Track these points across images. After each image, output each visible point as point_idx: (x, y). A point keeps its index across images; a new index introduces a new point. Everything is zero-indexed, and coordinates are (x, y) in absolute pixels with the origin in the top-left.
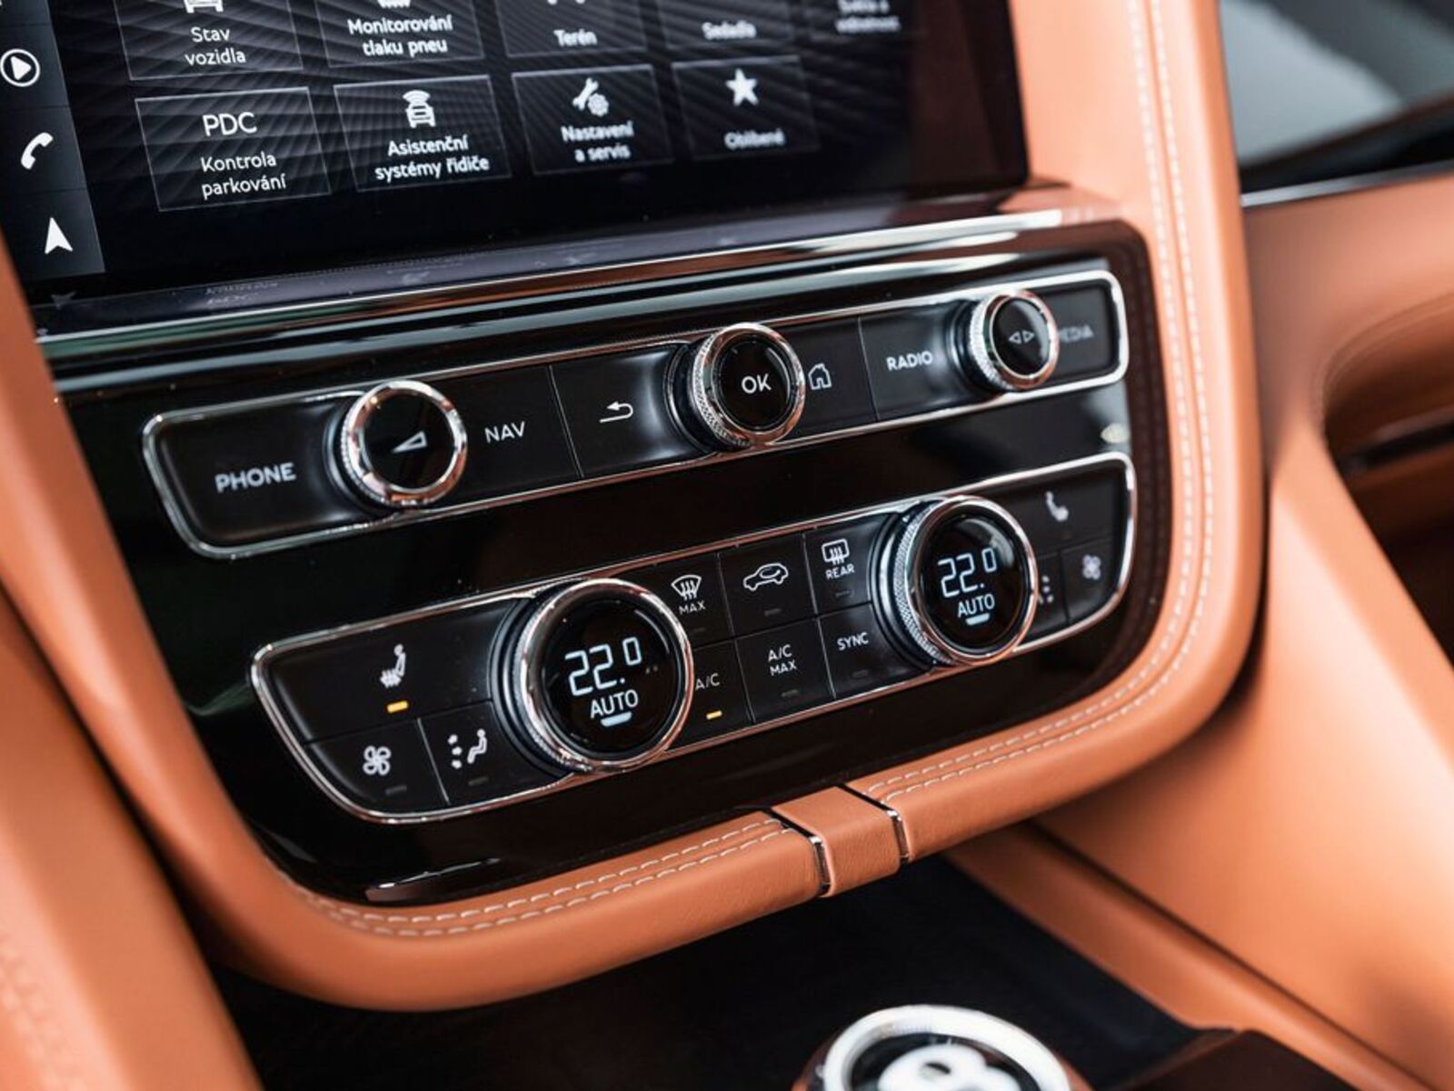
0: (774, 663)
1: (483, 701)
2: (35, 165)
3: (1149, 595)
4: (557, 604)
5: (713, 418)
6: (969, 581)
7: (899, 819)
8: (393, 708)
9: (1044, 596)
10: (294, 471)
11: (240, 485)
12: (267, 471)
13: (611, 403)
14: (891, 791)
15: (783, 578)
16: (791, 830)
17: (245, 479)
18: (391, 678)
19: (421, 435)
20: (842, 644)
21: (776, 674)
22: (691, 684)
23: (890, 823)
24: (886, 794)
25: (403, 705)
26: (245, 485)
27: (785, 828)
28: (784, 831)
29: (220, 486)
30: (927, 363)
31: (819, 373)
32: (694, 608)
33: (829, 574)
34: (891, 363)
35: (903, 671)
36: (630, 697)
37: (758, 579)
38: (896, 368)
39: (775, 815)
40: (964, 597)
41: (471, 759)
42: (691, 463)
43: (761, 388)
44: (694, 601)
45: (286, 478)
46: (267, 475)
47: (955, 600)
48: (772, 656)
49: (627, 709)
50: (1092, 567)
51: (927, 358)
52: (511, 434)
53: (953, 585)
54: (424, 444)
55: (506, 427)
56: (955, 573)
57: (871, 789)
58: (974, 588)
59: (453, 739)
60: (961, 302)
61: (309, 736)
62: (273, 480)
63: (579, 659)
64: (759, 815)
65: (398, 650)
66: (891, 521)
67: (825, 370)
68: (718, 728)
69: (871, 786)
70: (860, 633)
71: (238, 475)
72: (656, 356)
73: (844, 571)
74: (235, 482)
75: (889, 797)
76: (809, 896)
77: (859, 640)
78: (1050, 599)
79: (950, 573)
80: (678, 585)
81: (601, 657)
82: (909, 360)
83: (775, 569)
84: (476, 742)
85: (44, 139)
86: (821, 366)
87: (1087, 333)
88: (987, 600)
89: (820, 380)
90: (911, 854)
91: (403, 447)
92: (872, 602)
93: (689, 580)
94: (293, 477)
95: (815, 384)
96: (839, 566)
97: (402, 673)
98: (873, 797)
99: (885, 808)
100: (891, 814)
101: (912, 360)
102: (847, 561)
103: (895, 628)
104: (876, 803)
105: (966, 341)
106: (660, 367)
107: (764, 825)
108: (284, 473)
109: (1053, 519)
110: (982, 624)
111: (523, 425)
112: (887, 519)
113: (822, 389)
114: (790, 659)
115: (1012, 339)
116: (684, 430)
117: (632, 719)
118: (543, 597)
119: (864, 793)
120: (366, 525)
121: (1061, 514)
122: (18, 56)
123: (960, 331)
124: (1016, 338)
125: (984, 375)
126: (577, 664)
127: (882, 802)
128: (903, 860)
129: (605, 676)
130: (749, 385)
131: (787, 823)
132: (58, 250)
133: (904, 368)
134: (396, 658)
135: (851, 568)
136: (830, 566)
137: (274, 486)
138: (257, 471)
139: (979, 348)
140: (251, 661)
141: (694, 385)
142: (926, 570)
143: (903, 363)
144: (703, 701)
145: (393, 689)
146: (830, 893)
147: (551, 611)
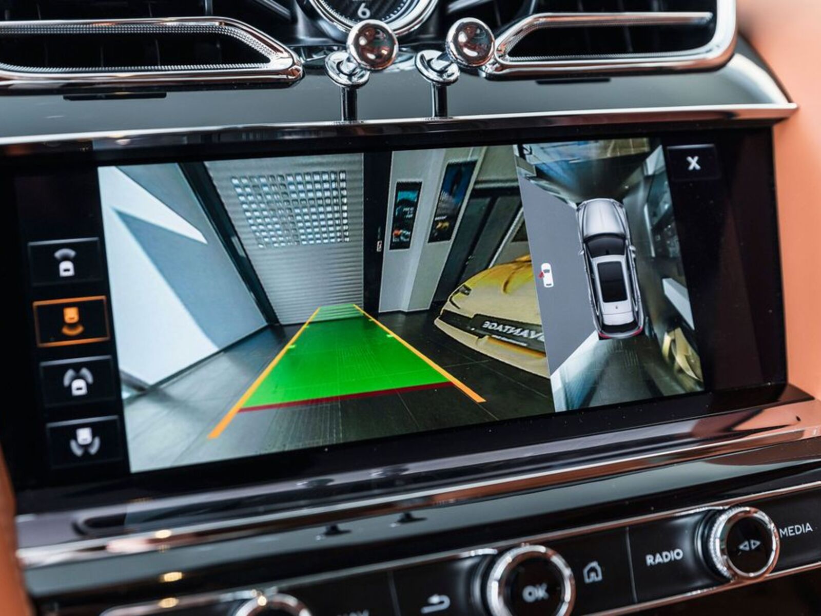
30: (678, 558)
31: (593, 569)
34: (650, 560)
38: (653, 563)
51: (678, 554)
67: (597, 567)
82: (664, 557)
86: (594, 564)
87: (807, 528)
89: (593, 574)
95: (589, 577)
101: (667, 556)
105: (708, 539)
115: (742, 547)
124: (745, 546)
125: (718, 568)
133: (659, 563)
139: (715, 548)
143: (659, 559)
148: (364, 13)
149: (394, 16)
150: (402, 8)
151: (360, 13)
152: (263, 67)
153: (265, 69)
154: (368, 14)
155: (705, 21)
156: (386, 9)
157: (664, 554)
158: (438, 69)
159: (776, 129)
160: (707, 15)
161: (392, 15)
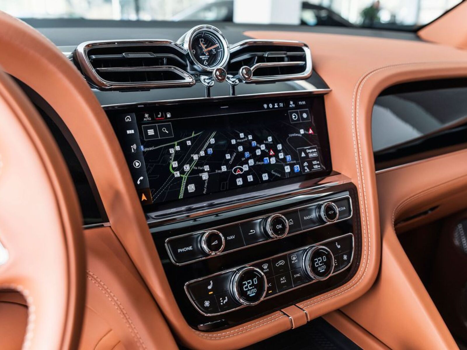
0: (282, 281)
1: (227, 291)
2: (140, 183)
3: (357, 262)
4: (242, 272)
5: (270, 232)
6: (320, 263)
7: (307, 313)
8: (210, 293)
9: (335, 264)
10: (192, 248)
11: (182, 251)
12: (187, 248)
13: (251, 230)
14: (305, 307)
15: (284, 263)
16: (286, 315)
17: (183, 250)
18: (210, 287)
19: (217, 241)
20: (295, 276)
21: (282, 283)
22: (266, 286)
23: (305, 314)
24: (304, 307)
25: (212, 293)
26: (183, 251)
27: (284, 315)
28: (284, 316)
29: (179, 251)
30: (312, 217)
31: (291, 221)
32: (266, 270)
33: (293, 262)
34: (305, 218)
35: (307, 281)
36: (255, 290)
37: (279, 264)
39: (282, 312)
40: (319, 266)
41: (224, 303)
42: (265, 242)
43: (280, 227)
44: (267, 269)
45: (191, 249)
46: (187, 249)
47: (318, 267)
48: (281, 279)
49: (254, 292)
50: (345, 257)
52: (232, 238)
53: (317, 264)
54: (217, 243)
55: (231, 237)
56: (318, 261)
57: (301, 306)
58: (321, 264)
59: (221, 299)
60: (319, 204)
61: (195, 299)
62: (188, 250)
63: (245, 283)
64: (279, 311)
65: (211, 282)
66: (305, 251)
67: (292, 221)
68: (271, 294)
69: (301, 305)
70: (298, 274)
71: (182, 249)
72: (259, 221)
73: (295, 261)
74: (181, 250)
75: (304, 308)
76: (289, 329)
77: (298, 275)
78: (337, 264)
79: (317, 262)
80: (263, 266)
81: (249, 283)
83: (282, 262)
84: (225, 299)
85: (142, 178)
86: (291, 220)
87: (344, 208)
88: (324, 267)
89: (291, 223)
90: (309, 320)
91: (213, 244)
92: (301, 267)
93: (265, 265)
94: (192, 249)
96: (295, 260)
97: (212, 286)
98: (302, 308)
99: (304, 310)
100: (305, 312)
102: (296, 259)
103: (305, 272)
104: (302, 309)
105: (320, 212)
106: (260, 222)
107: (280, 314)
108: (190, 248)
109: (337, 248)
110: (323, 272)
111: (234, 236)
112: (304, 250)
113: (291, 225)
114: (285, 280)
115: (329, 213)
116: (264, 234)
117: (255, 294)
118: (238, 270)
119: (299, 307)
120: (205, 258)
121: (339, 247)
122: (137, 162)
123: (319, 210)
125: (323, 219)
126: (245, 284)
127: (303, 309)
128: (308, 321)
129: (250, 286)
130: (278, 227)
131: (285, 314)
132: (144, 200)
133: (307, 219)
134: (210, 283)
135: (297, 261)
136: (293, 260)
137: (189, 251)
138: (185, 248)
139: (322, 214)
140: (184, 285)
141: (267, 226)
142: (312, 261)
144: (269, 289)
145: (210, 289)
146: (293, 328)
147: (240, 274)
148: (206, 63)
149: (215, 64)
150: (217, 62)
151: (204, 63)
152: (183, 81)
153: (184, 82)
154: (207, 63)
155: (303, 64)
156: (212, 62)
157: (309, 216)
158: (233, 80)
159: (325, 96)
160: (304, 63)
161: (214, 64)
